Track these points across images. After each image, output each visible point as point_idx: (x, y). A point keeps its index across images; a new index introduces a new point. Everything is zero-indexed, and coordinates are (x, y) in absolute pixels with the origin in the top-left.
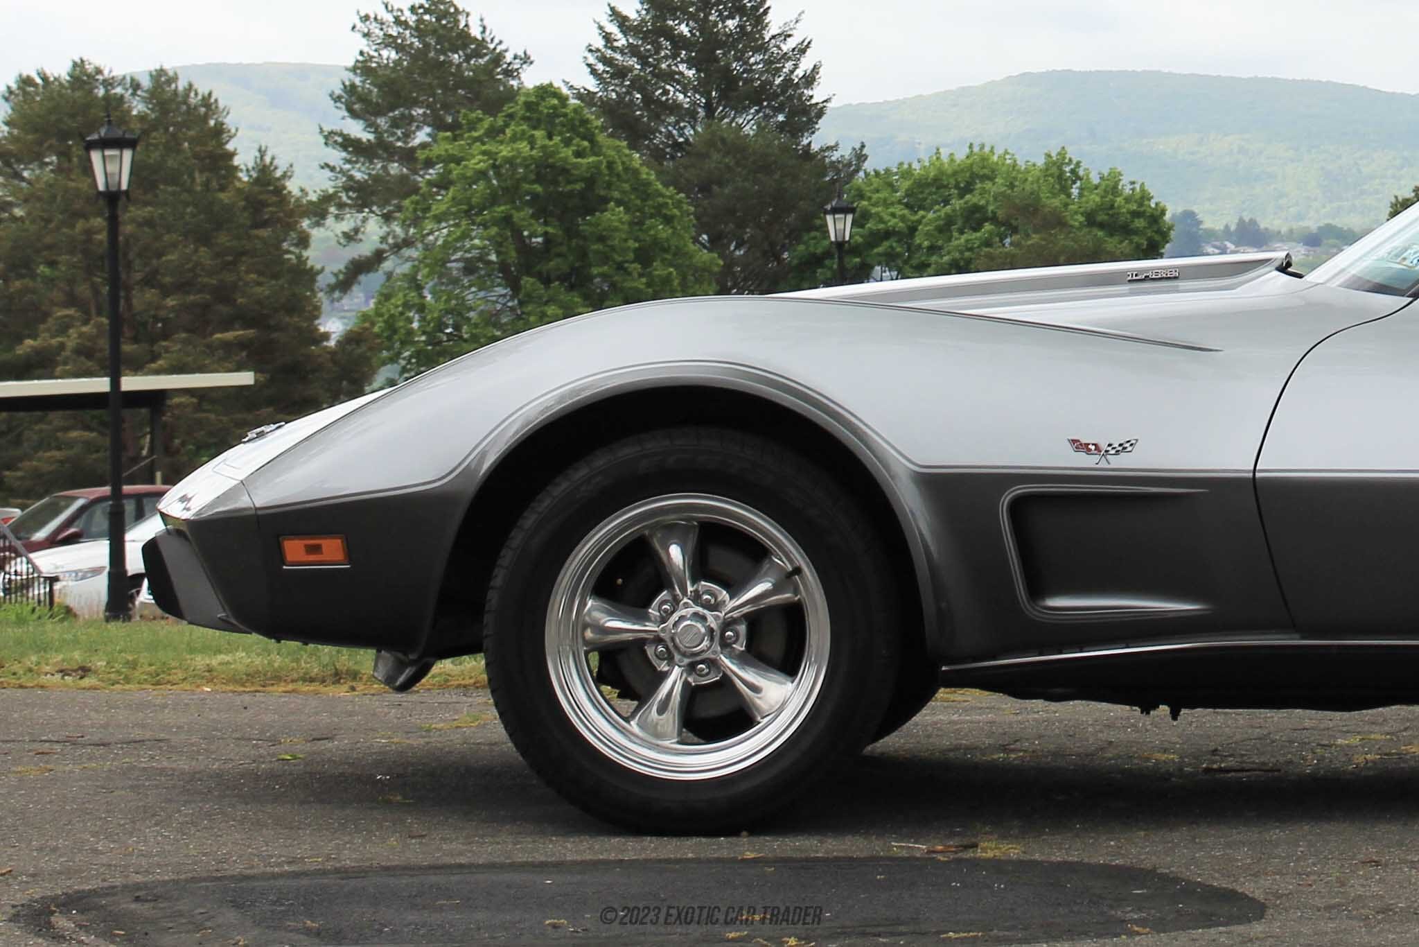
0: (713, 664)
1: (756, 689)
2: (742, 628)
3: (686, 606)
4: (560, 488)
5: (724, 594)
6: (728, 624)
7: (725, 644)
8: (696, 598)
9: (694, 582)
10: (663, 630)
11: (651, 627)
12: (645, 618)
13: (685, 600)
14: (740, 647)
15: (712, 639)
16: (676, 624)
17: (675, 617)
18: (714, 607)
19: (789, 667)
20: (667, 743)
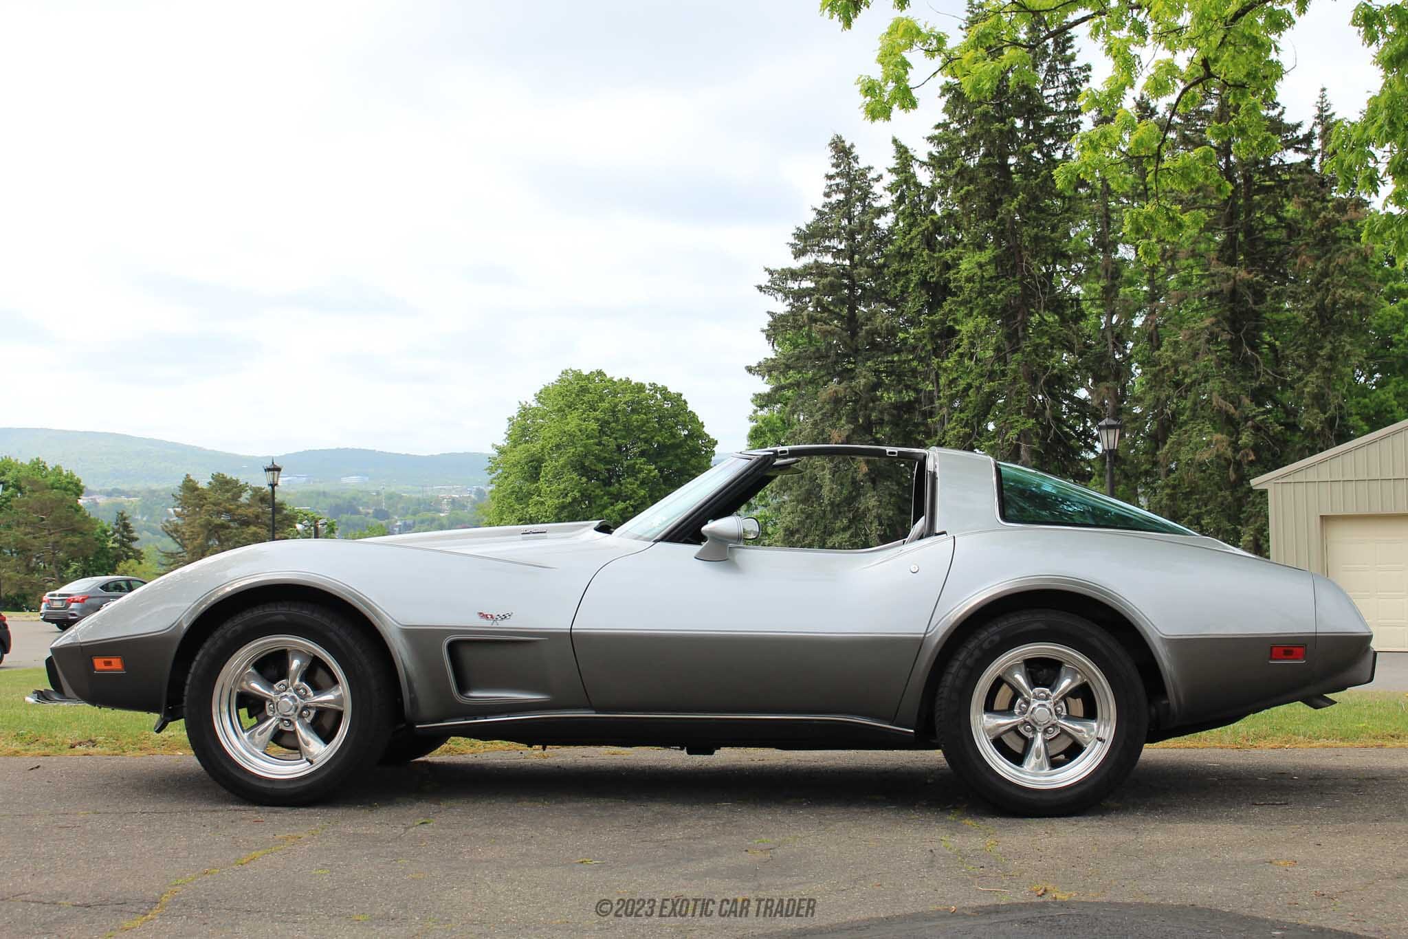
0: (291, 723)
1: (307, 744)
2: (313, 712)
3: (290, 691)
4: (258, 612)
5: (311, 693)
6: (306, 708)
7: (301, 716)
8: (296, 690)
9: (301, 680)
10: (275, 698)
11: (272, 694)
12: (271, 688)
13: (291, 688)
14: (308, 720)
15: (295, 711)
16: (282, 697)
17: (284, 694)
18: (303, 697)
19: (327, 738)
20: (258, 751)
